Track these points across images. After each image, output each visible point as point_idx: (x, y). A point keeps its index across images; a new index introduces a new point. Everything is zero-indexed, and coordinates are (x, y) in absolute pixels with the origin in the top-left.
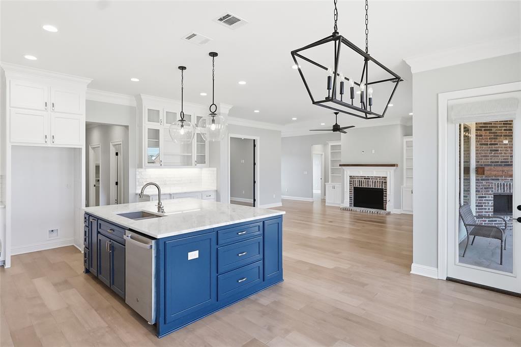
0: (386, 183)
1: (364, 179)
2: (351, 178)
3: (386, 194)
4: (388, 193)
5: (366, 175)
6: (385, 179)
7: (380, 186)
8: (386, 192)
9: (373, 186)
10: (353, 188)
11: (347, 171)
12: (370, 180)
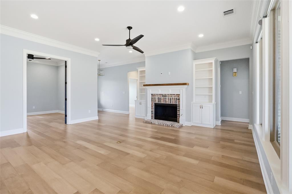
0: (179, 99)
1: (162, 96)
2: (152, 96)
3: (179, 109)
4: (181, 108)
5: (164, 93)
6: (178, 96)
7: (174, 102)
8: (179, 107)
9: (169, 102)
10: (154, 104)
11: (149, 90)
12: (167, 97)
